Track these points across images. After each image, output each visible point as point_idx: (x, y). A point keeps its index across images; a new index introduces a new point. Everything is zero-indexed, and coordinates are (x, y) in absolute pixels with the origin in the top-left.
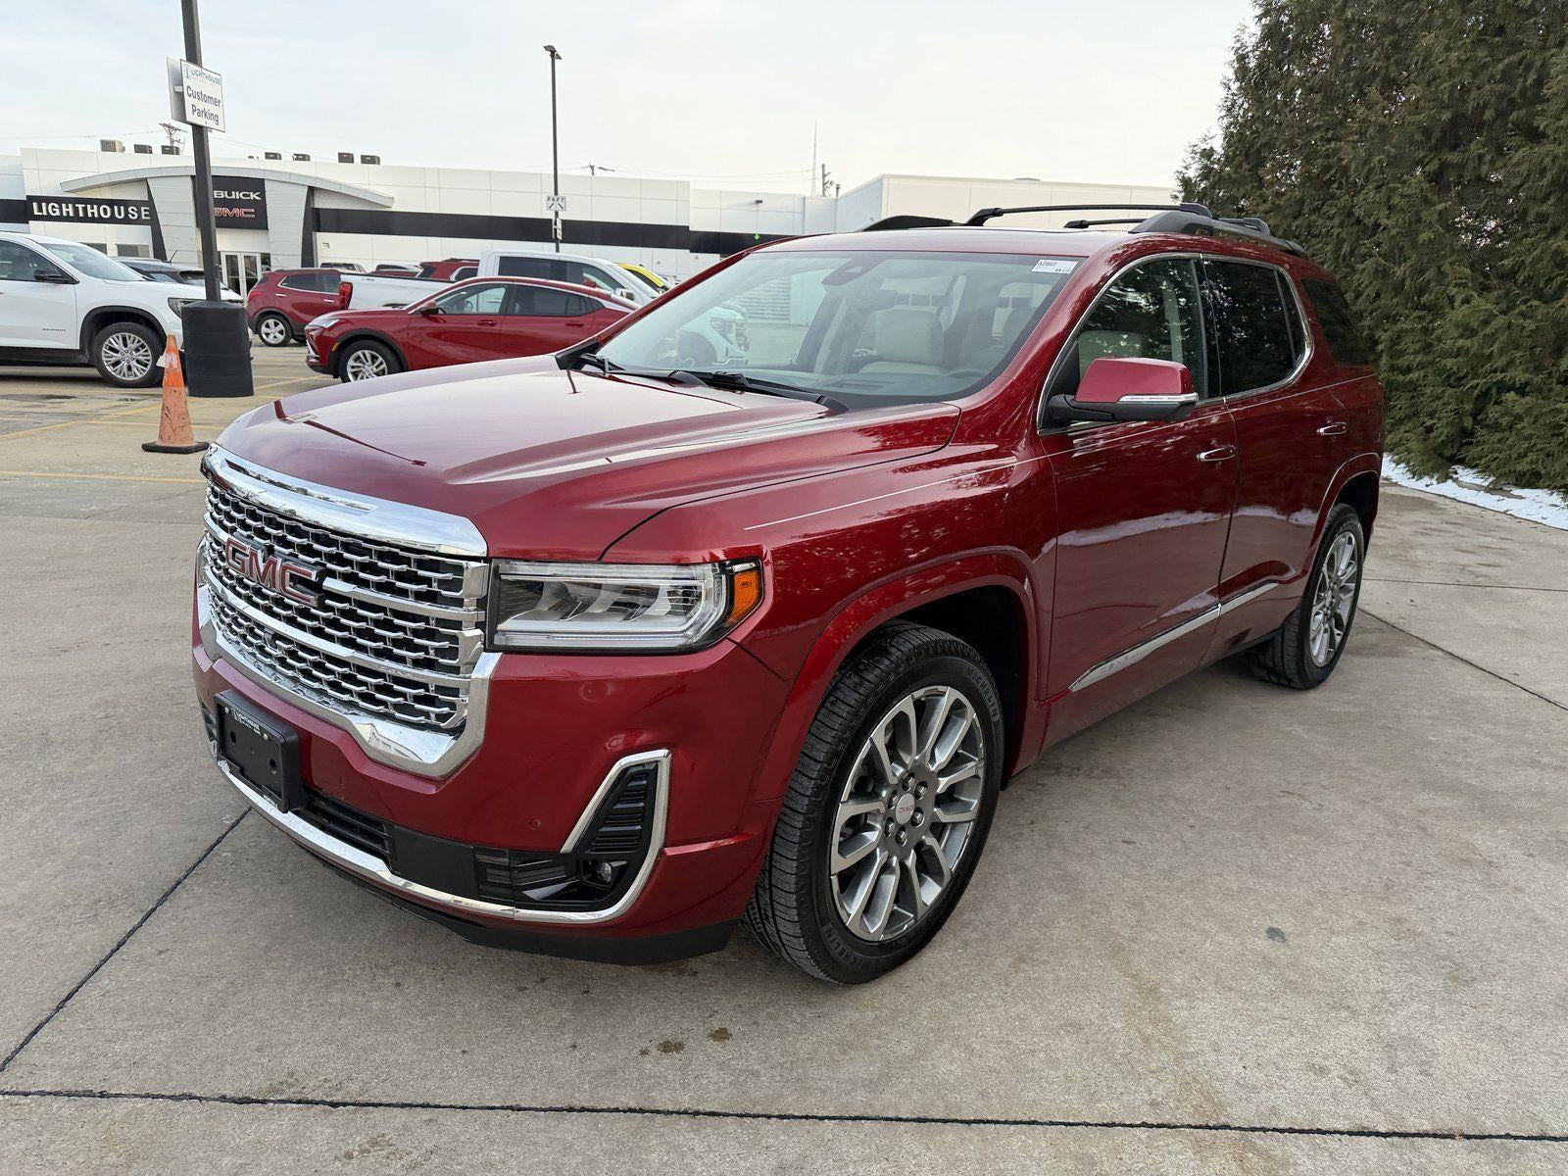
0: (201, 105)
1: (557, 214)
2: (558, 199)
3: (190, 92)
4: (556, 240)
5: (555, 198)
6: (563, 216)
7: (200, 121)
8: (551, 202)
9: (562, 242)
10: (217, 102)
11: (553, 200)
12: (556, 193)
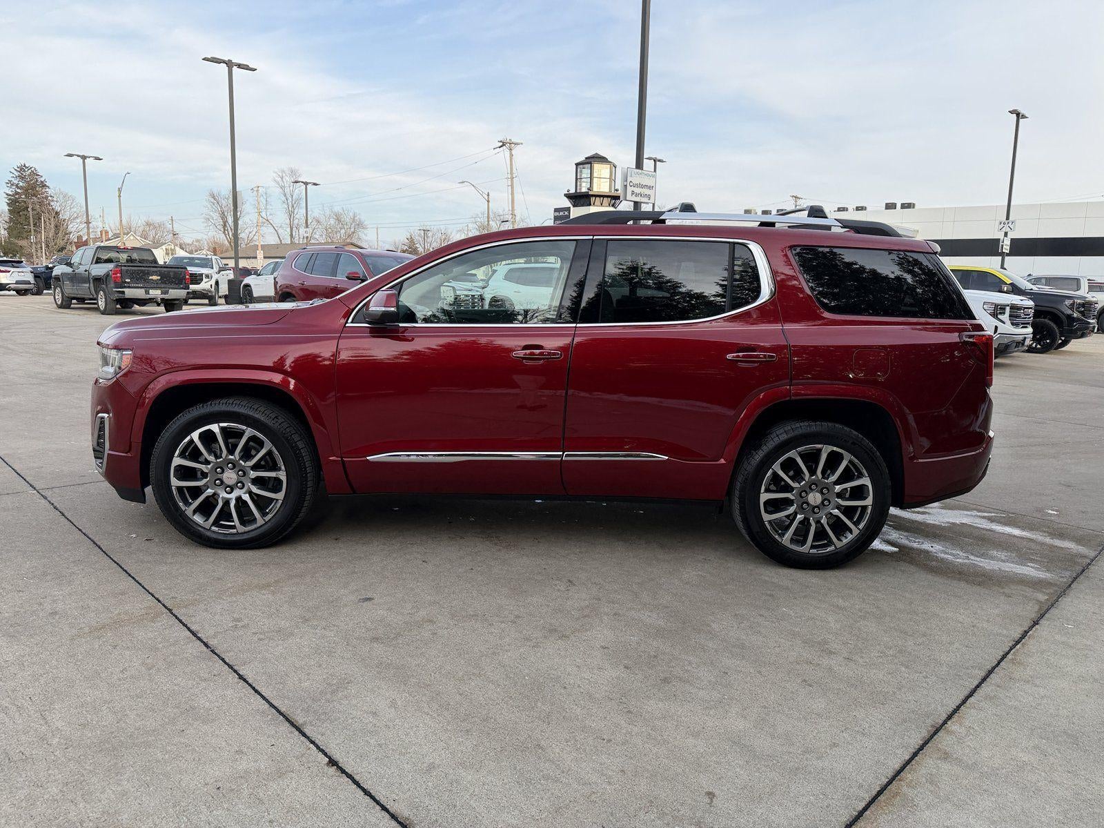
0: (637, 190)
1: (1006, 234)
2: (1008, 223)
3: (631, 184)
4: (1002, 255)
5: (1006, 222)
6: (1012, 235)
7: (638, 199)
8: (1002, 225)
9: (1008, 255)
10: (650, 188)
11: (1004, 223)
12: (1008, 218)
